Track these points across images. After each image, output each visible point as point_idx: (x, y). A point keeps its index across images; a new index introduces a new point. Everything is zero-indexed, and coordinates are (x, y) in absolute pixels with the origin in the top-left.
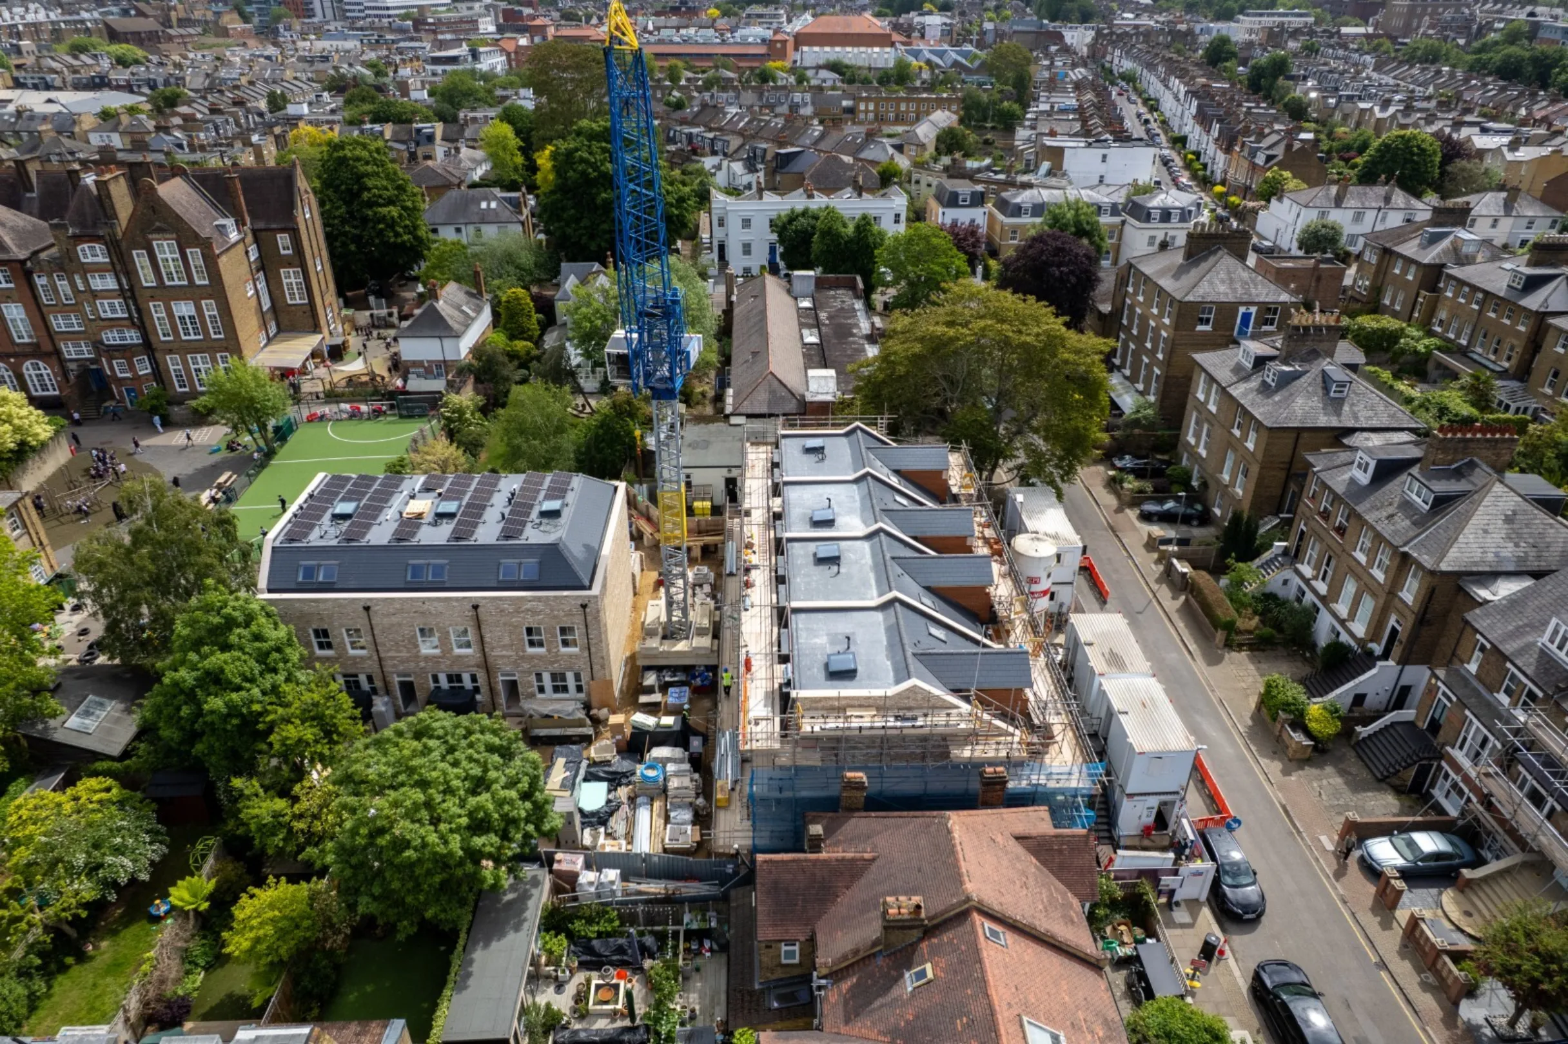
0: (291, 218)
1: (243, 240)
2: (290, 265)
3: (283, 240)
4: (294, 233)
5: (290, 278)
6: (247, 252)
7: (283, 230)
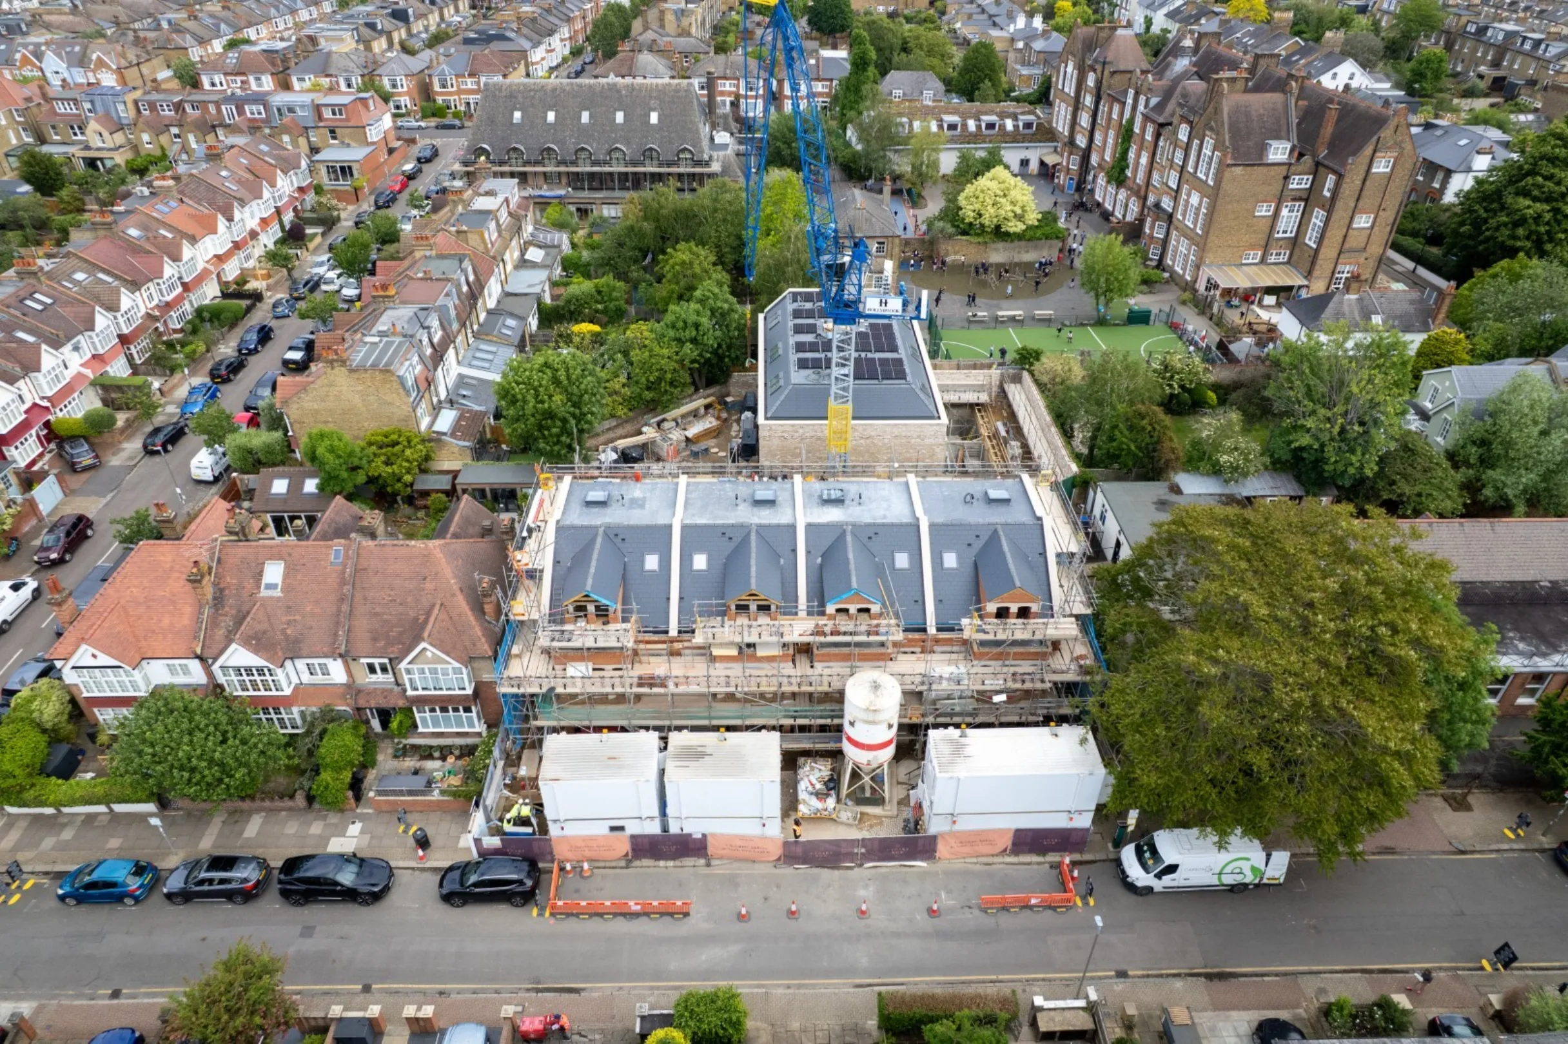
0: (1344, 164)
1: (1290, 164)
2: (1322, 207)
3: (1331, 180)
4: (1340, 176)
5: (1318, 217)
6: (1286, 178)
7: (1335, 172)
